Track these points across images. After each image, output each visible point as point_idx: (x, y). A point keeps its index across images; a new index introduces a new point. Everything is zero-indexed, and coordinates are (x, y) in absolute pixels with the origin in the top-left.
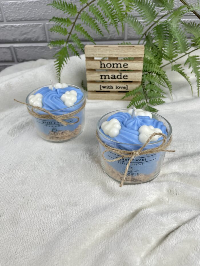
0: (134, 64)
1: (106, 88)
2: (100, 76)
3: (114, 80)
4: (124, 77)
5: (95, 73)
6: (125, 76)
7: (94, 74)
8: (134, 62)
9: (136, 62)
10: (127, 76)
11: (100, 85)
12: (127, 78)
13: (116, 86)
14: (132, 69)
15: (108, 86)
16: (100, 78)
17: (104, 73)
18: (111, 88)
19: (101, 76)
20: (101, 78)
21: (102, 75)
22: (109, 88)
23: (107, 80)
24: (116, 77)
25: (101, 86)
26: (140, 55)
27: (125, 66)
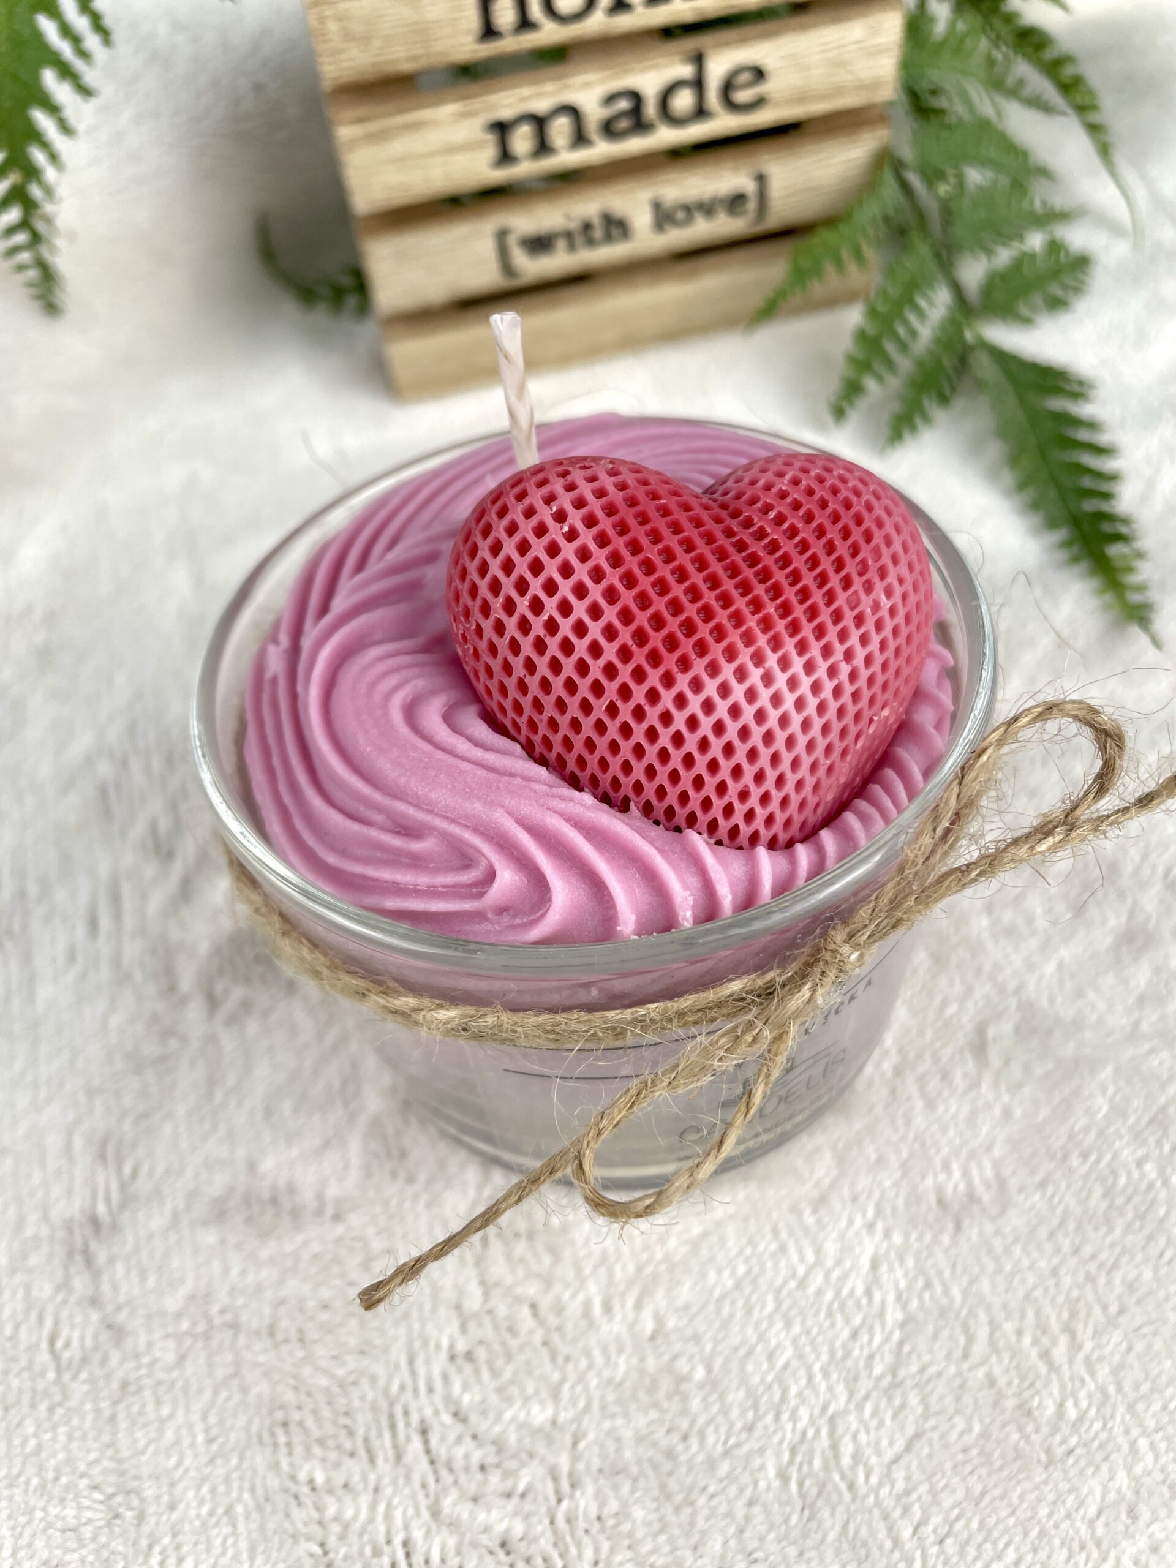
1: (561, 244)
2: (491, 138)
3: (635, 145)
4: (728, 87)
5: (426, 114)
6: (745, 77)
7: (417, 125)
10: (759, 74)
11: (502, 235)
12: (759, 103)
13: (657, 206)
15: (573, 225)
16: (490, 152)
17: (525, 91)
18: (608, 238)
19: (502, 129)
20: (506, 157)
21: (506, 113)
22: (591, 242)
23: (567, 157)
24: (651, 110)
25: (512, 241)
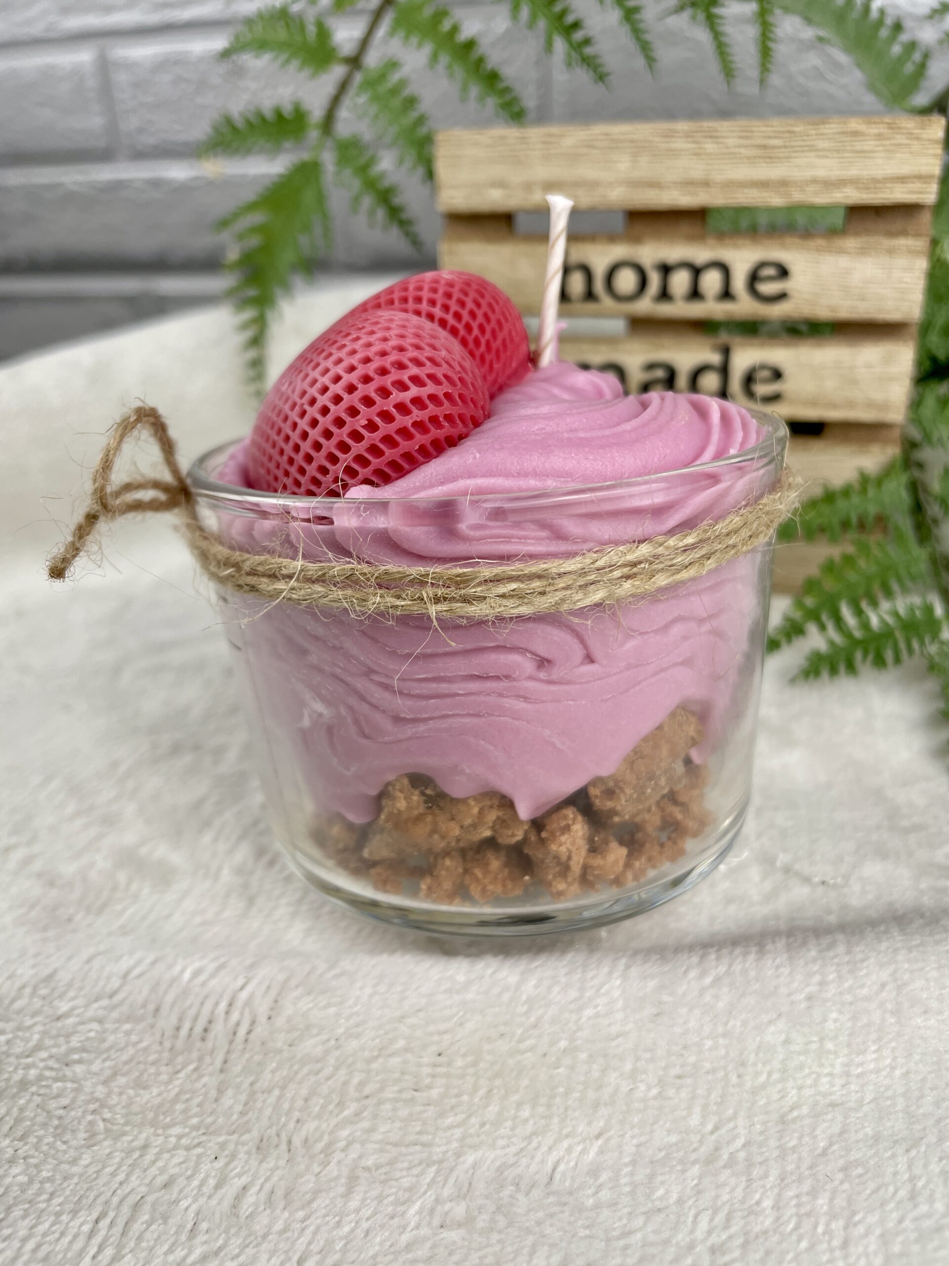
0: (843, 262)
4: (749, 379)
8: (841, 251)
9: (863, 252)
10: (777, 375)
12: (777, 398)
14: (823, 313)
26: (902, 179)
27: (766, 288)
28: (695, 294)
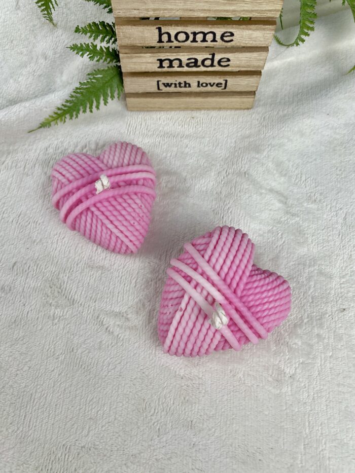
0: (250, 32)
2: (158, 62)
4: (219, 62)
6: (224, 60)
7: (140, 57)
9: (257, 29)
10: (228, 60)
12: (228, 65)
17: (168, 54)
18: (185, 86)
25: (160, 83)
26: (270, 11)
28: (204, 40)
